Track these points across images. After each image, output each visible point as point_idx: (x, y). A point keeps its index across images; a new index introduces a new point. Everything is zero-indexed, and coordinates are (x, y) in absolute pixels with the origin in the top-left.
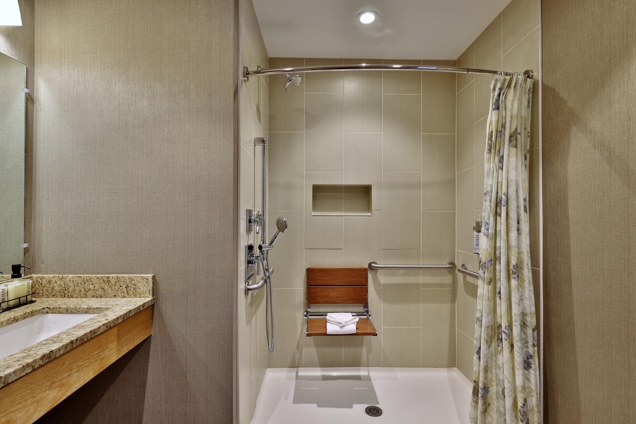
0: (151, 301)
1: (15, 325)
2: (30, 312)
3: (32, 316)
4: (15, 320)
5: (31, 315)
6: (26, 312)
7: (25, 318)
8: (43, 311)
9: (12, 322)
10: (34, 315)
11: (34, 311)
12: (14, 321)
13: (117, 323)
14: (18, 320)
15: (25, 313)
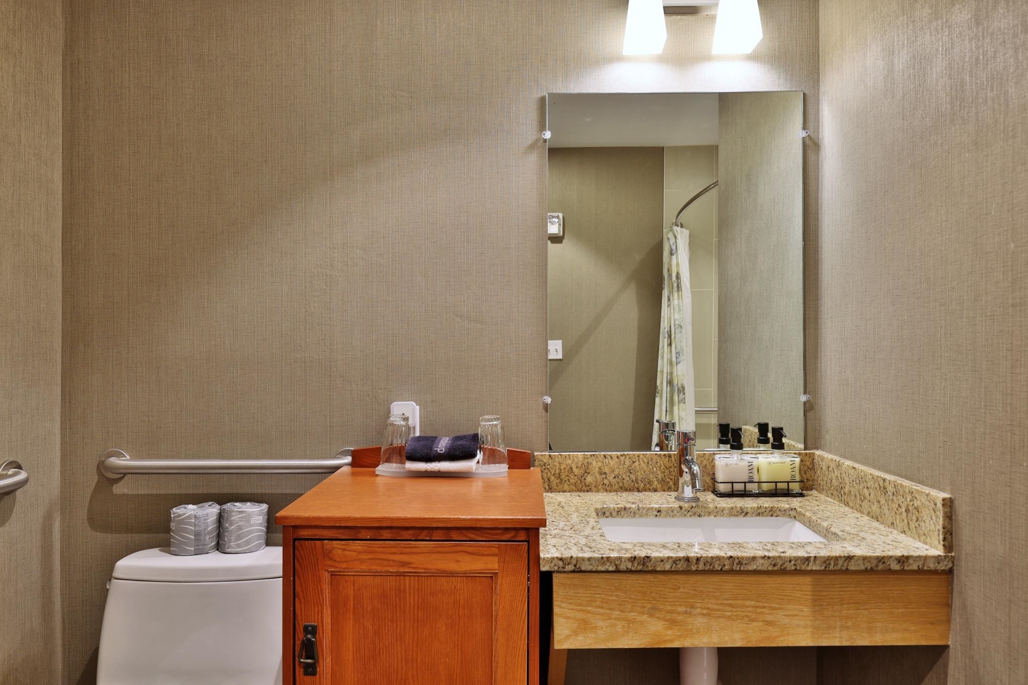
0: (938, 559)
1: (741, 519)
2: (769, 507)
3: (772, 516)
4: (743, 512)
5: (771, 513)
6: (762, 505)
7: (759, 514)
8: (791, 513)
9: (738, 513)
10: (776, 515)
11: (775, 508)
12: (741, 514)
13: (803, 567)
14: (747, 513)
15: (759, 506)
